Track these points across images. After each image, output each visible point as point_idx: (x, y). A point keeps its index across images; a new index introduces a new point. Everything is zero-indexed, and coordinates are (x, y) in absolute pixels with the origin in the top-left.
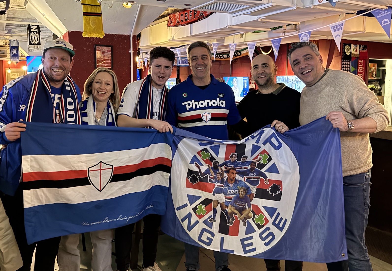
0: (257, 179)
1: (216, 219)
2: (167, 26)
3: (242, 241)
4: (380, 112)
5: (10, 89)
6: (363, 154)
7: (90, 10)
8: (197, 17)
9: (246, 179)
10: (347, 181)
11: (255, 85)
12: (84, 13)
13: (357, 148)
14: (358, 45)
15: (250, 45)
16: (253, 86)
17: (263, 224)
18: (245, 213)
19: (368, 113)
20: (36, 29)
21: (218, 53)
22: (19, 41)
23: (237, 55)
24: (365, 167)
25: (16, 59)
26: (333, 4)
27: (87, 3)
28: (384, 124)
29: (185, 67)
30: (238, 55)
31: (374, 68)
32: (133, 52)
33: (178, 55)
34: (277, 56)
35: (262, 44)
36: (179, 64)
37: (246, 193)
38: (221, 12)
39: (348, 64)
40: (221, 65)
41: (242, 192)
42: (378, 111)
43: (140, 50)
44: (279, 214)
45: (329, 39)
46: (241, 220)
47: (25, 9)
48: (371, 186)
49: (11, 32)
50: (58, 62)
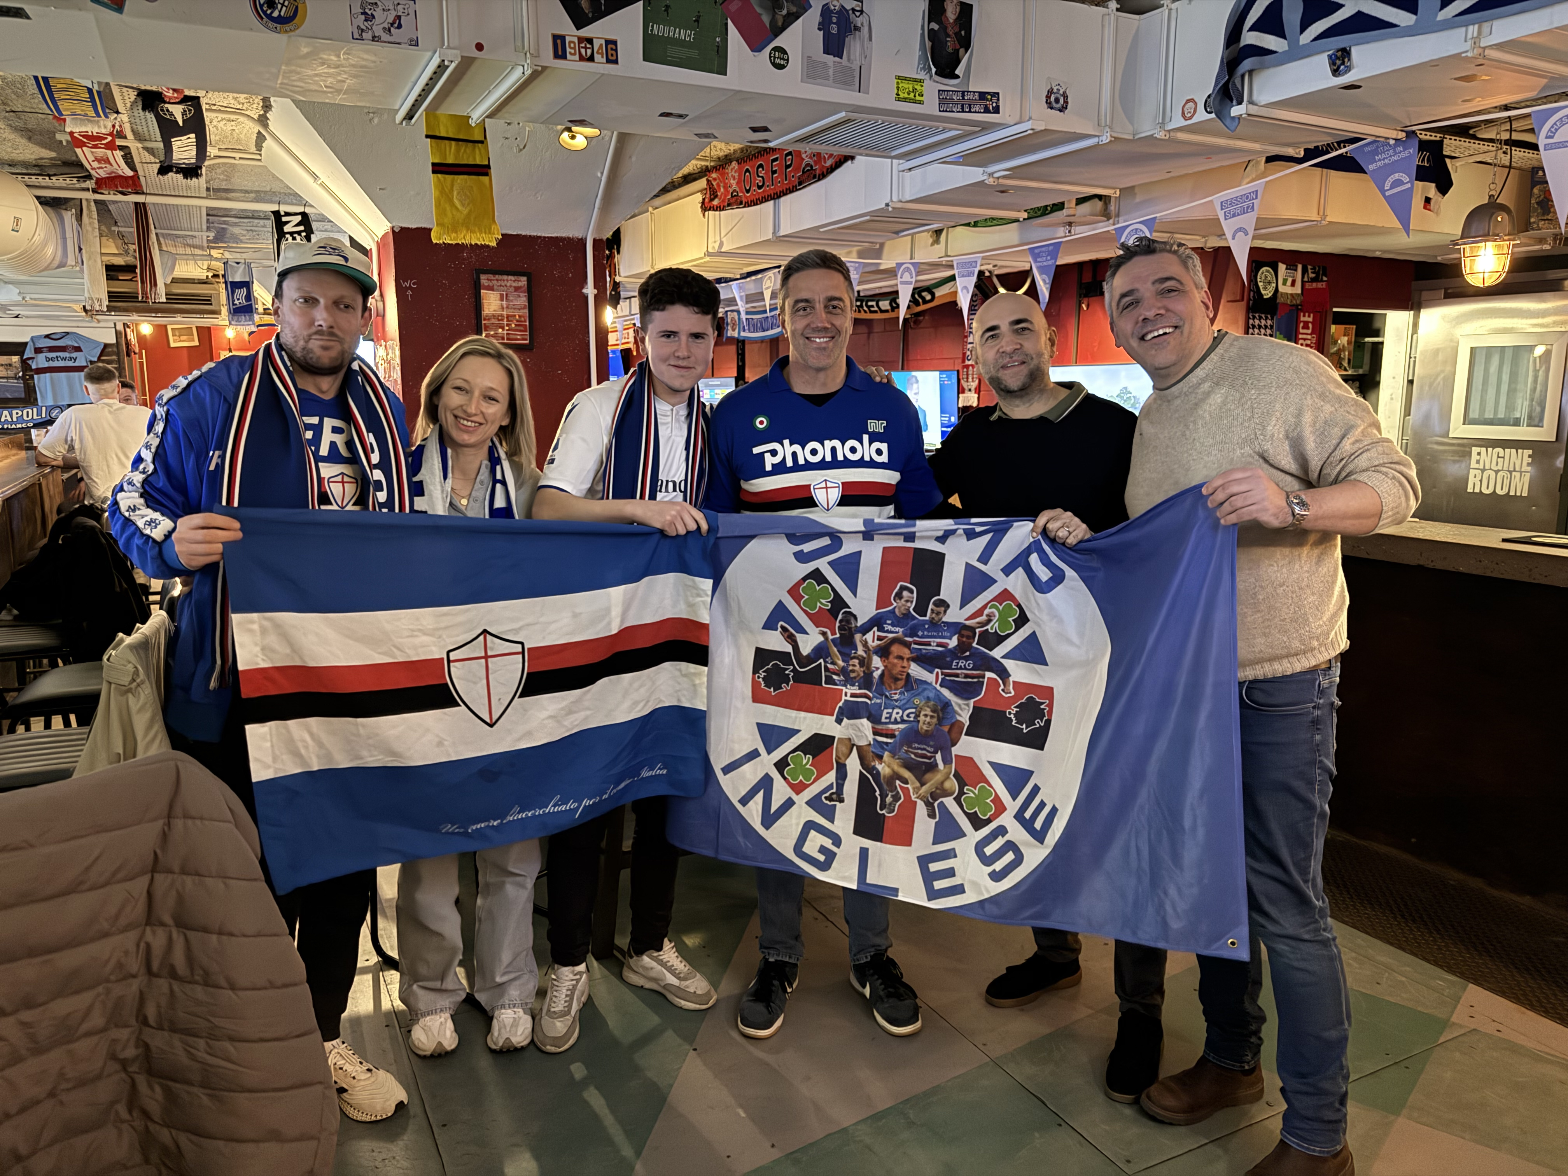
0: (975, 680)
1: (845, 796)
2: (700, 210)
3: (924, 861)
4: (1391, 463)
5: (171, 402)
6: (1319, 608)
7: (452, 156)
8: (794, 175)
9: (940, 677)
10: (1259, 696)
11: (976, 396)
12: (433, 164)
13: (1301, 588)
14: (1300, 267)
15: (962, 265)
16: (971, 399)
17: (989, 814)
18: (934, 780)
19: (1351, 467)
20: (298, 225)
21: (862, 294)
22: (252, 265)
23: (920, 300)
24: (1323, 649)
25: (246, 321)
26: (1228, 122)
27: (443, 134)
28: (1404, 504)
29: (762, 340)
30: (925, 302)
31: (1346, 338)
32: (596, 291)
33: (737, 305)
34: (1047, 300)
35: (1000, 263)
36: (743, 334)
37: (939, 719)
38: (867, 155)
39: (1266, 327)
40: (872, 335)
41: (926, 715)
42: (1386, 461)
43: (621, 289)
44: (1036, 789)
45: (1209, 245)
46: (921, 799)
47: (260, 160)
48: (1339, 711)
49: (228, 235)
50: (325, 315)
